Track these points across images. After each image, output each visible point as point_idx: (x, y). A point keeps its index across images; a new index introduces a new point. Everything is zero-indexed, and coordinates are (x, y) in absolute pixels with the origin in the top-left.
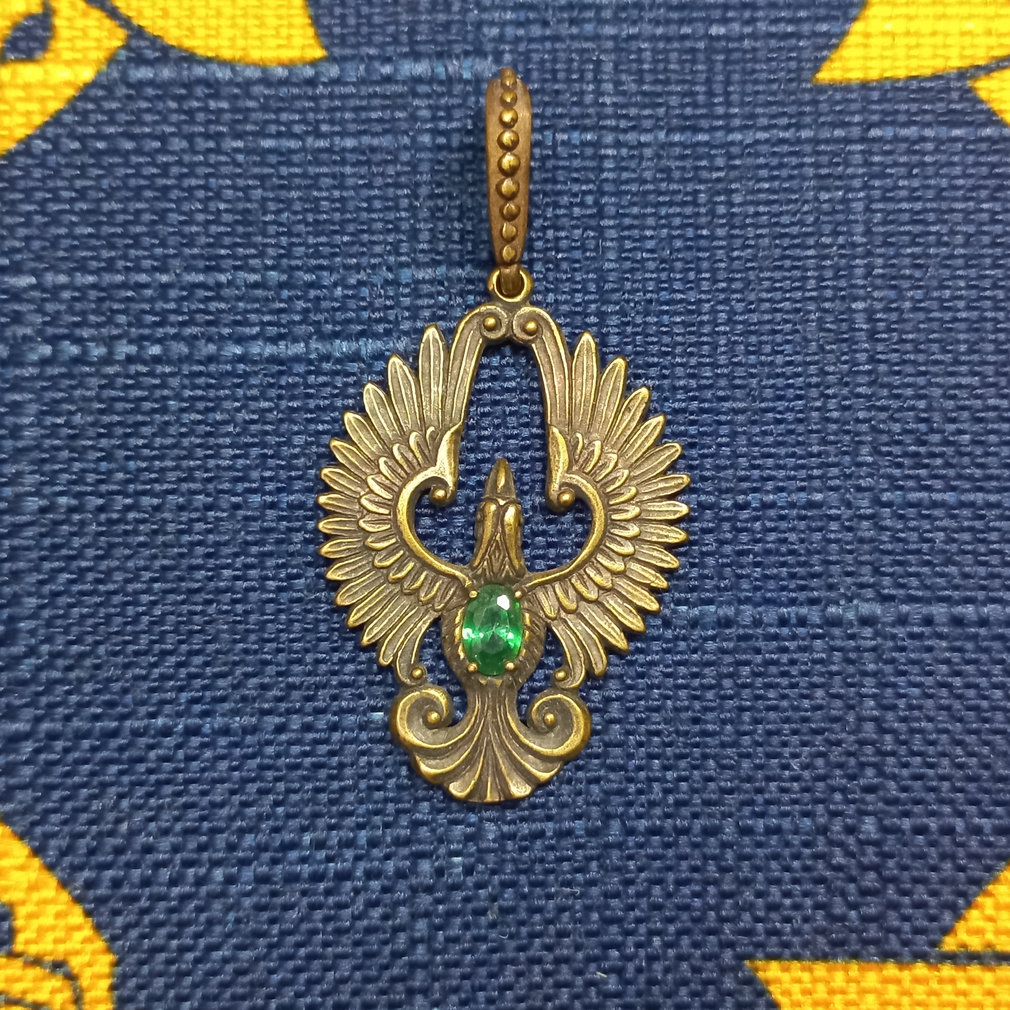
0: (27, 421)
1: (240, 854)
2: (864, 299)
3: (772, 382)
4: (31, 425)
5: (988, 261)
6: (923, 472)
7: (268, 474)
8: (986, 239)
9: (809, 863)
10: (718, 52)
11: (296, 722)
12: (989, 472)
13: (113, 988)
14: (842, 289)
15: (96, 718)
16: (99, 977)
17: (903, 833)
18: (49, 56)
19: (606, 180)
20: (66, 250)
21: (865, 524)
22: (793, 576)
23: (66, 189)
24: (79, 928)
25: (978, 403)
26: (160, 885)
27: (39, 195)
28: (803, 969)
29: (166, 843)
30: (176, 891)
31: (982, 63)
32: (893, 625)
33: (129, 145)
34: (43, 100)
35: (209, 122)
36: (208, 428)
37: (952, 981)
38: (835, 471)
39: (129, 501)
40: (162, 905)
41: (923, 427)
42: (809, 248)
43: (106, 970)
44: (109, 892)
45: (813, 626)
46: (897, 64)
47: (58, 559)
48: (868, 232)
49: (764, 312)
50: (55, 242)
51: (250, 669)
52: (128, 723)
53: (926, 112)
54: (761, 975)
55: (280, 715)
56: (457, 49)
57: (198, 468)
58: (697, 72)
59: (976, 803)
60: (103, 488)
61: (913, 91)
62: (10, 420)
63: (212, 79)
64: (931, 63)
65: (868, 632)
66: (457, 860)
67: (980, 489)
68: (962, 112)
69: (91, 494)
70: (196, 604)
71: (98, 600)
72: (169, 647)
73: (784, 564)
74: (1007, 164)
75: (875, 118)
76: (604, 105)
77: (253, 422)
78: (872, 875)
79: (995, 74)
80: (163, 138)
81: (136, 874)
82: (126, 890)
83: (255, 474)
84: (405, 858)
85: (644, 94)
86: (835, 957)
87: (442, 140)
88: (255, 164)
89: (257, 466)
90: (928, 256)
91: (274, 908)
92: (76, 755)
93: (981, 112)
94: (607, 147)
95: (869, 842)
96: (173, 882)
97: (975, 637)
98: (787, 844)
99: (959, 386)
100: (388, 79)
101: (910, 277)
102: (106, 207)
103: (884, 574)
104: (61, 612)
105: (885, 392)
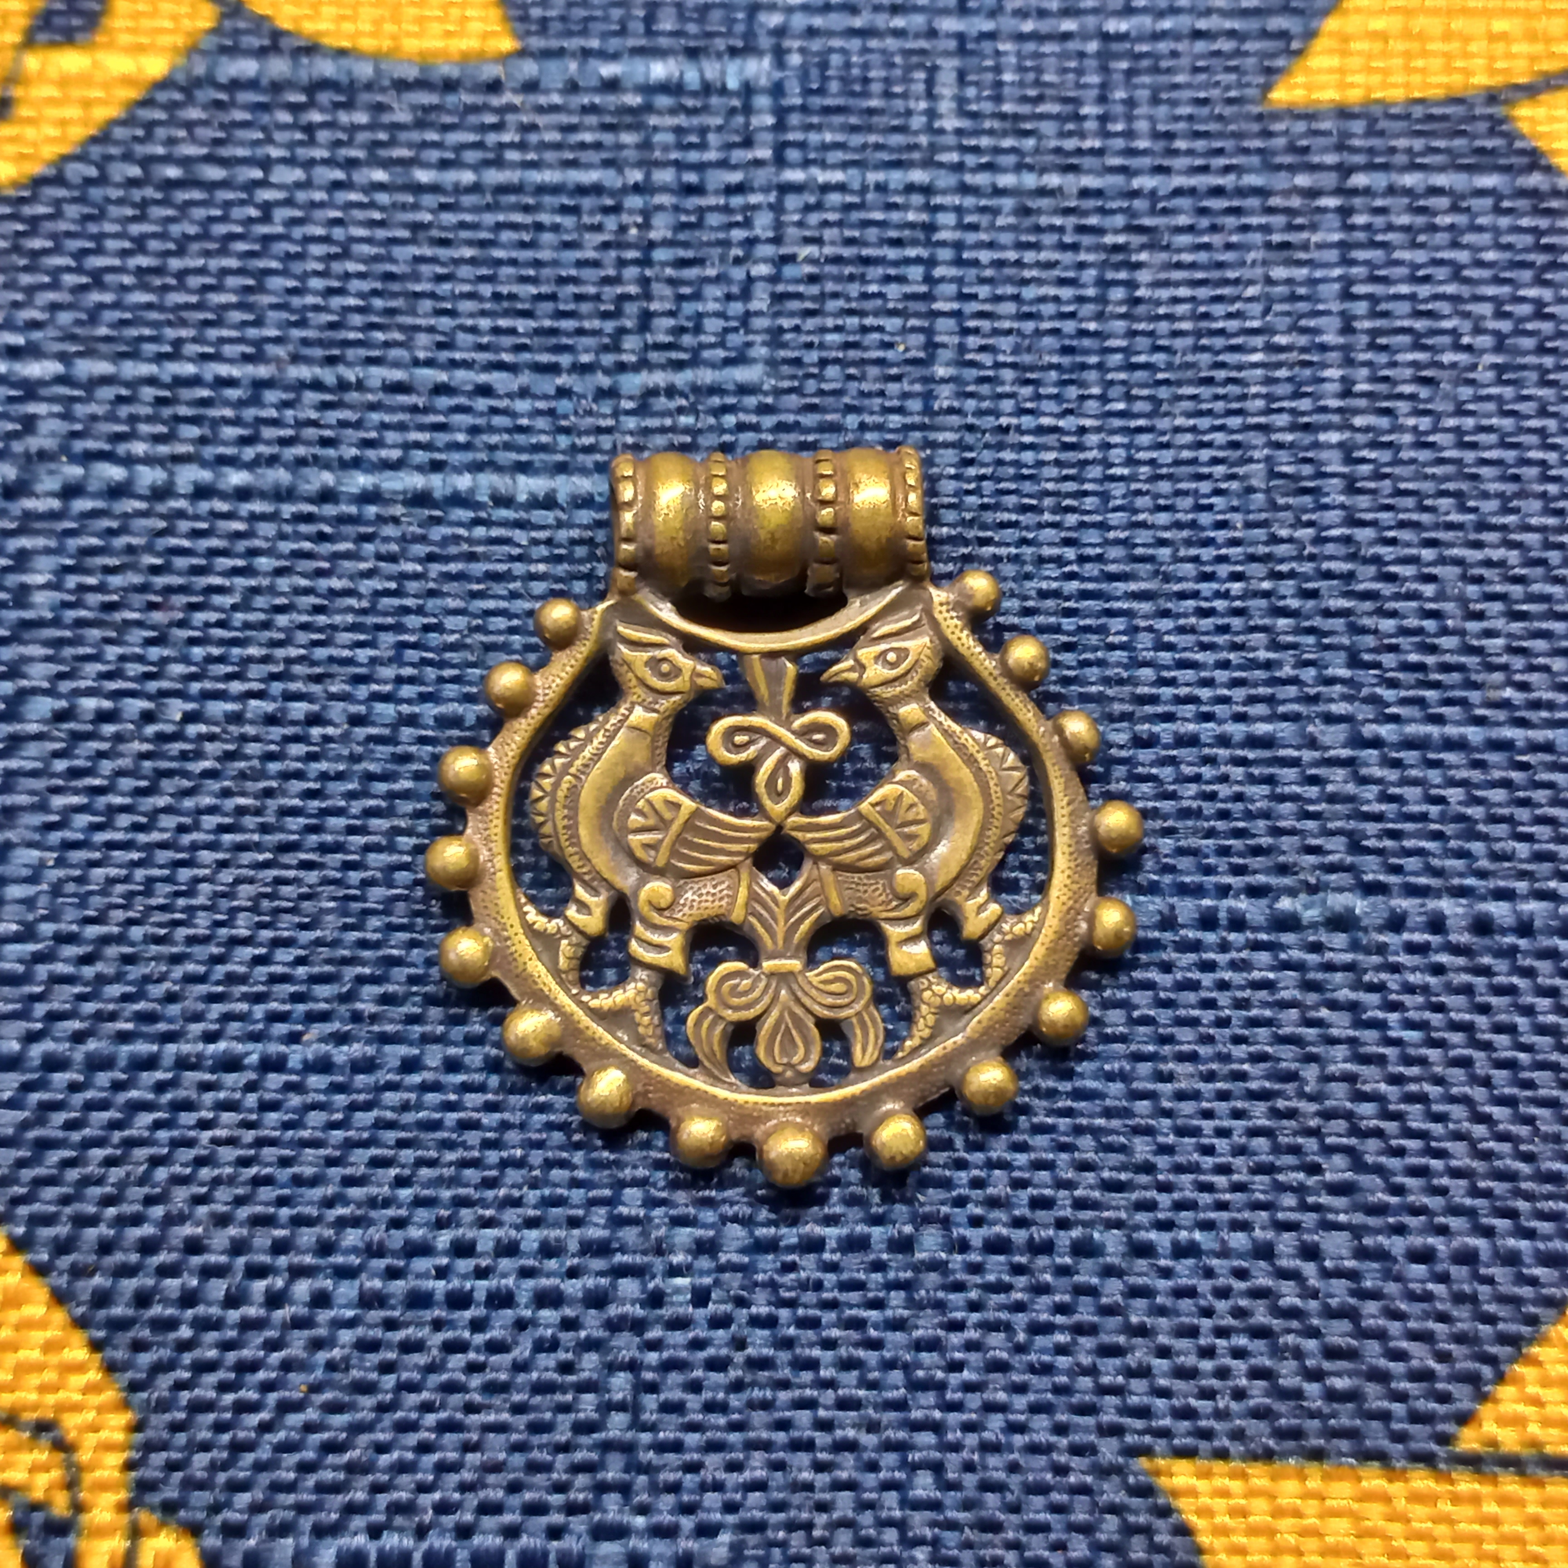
0: (40, 579)
1: (338, 1259)
2: (1340, 428)
3: (1193, 552)
4: (47, 586)
5: (1533, 376)
6: (1430, 694)
7: (408, 671)
8: (1528, 343)
9: (1243, 1303)
10: (1118, 56)
11: (434, 1056)
12: (1535, 695)
13: (129, 1466)
14: (1303, 414)
15: (124, 1037)
16: (108, 1447)
17: (1395, 1260)
18: (100, 38)
19: (943, 244)
20: (112, 326)
21: (1339, 773)
22: (1224, 852)
23: (116, 236)
24: (80, 1368)
25: (1517, 590)
26: (209, 1304)
27: (75, 245)
28: (1233, 1476)
29: (221, 1238)
30: (234, 1315)
31: (1522, 80)
32: (1380, 929)
33: (214, 173)
34: (87, 104)
35: (338, 143)
36: (318, 601)
37: (1475, 1500)
38: (1292, 691)
39: (190, 706)
40: (212, 1336)
41: (1430, 625)
42: (1254, 350)
43: (119, 1437)
44: (130, 1312)
45: (1255, 930)
46: (1392, 79)
47: (76, 792)
48: (1347, 329)
49: (1183, 447)
50: (94, 315)
51: (367, 971)
52: (171, 1049)
53: (1436, 151)
54: (1163, 1482)
55: (411, 1044)
56: (720, 44)
57: (301, 660)
58: (1085, 86)
59: (1512, 1214)
60: (153, 686)
61: (1419, 121)
62: (12, 580)
63: (344, 79)
64: (1444, 79)
65: (1340, 939)
66: (681, 1281)
67: (1522, 723)
68: (1492, 152)
69: (132, 694)
70: (288, 867)
71: (135, 856)
72: (244, 932)
73: (1211, 833)
74: (1563, 231)
75: (1359, 159)
76: (941, 131)
77: (387, 593)
78: (1345, 1325)
79: (1543, 97)
80: (266, 164)
81: (172, 1285)
82: (156, 1310)
83: (388, 672)
84: (601, 1274)
85: (1003, 116)
86: (1285, 1455)
87: (691, 178)
88: (404, 207)
89: (391, 660)
90: (1440, 365)
91: (389, 1346)
92: (89, 1094)
93: (1522, 152)
94: (944, 192)
95: (1339, 1273)
96: (232, 1301)
97: (1512, 952)
98: (1209, 1273)
99: (1488, 563)
100: (612, 85)
101: (1412, 397)
102: (175, 264)
103: (1368, 851)
104: (77, 873)
105: (1372, 570)
